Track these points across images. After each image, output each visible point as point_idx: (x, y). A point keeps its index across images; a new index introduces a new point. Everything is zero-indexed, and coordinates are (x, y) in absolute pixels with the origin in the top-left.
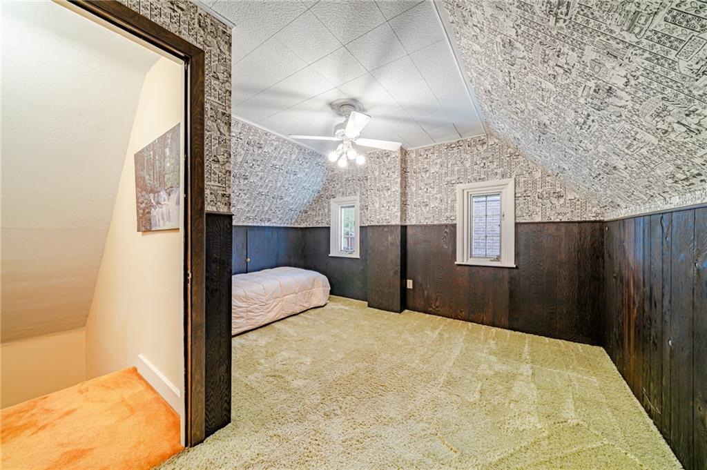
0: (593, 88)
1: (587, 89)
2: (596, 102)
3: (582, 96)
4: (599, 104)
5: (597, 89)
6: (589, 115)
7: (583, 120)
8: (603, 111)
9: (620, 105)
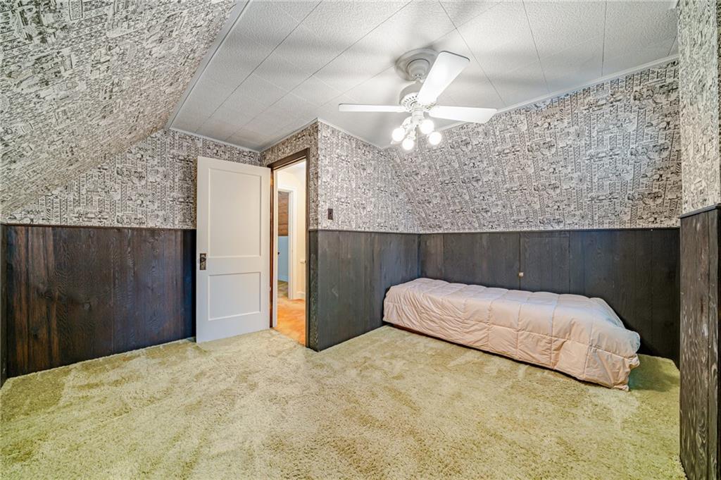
0: (62, 73)
1: (68, 67)
2: (49, 64)
3: (70, 56)
4: (44, 66)
5: (58, 75)
6: (44, 40)
7: (45, 22)
8: (32, 63)
9: (24, 83)
